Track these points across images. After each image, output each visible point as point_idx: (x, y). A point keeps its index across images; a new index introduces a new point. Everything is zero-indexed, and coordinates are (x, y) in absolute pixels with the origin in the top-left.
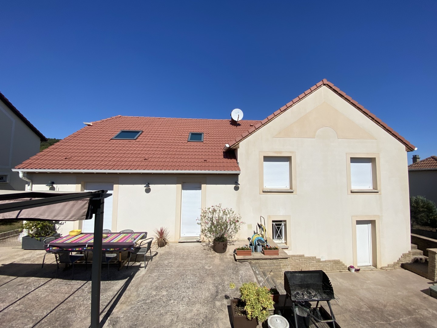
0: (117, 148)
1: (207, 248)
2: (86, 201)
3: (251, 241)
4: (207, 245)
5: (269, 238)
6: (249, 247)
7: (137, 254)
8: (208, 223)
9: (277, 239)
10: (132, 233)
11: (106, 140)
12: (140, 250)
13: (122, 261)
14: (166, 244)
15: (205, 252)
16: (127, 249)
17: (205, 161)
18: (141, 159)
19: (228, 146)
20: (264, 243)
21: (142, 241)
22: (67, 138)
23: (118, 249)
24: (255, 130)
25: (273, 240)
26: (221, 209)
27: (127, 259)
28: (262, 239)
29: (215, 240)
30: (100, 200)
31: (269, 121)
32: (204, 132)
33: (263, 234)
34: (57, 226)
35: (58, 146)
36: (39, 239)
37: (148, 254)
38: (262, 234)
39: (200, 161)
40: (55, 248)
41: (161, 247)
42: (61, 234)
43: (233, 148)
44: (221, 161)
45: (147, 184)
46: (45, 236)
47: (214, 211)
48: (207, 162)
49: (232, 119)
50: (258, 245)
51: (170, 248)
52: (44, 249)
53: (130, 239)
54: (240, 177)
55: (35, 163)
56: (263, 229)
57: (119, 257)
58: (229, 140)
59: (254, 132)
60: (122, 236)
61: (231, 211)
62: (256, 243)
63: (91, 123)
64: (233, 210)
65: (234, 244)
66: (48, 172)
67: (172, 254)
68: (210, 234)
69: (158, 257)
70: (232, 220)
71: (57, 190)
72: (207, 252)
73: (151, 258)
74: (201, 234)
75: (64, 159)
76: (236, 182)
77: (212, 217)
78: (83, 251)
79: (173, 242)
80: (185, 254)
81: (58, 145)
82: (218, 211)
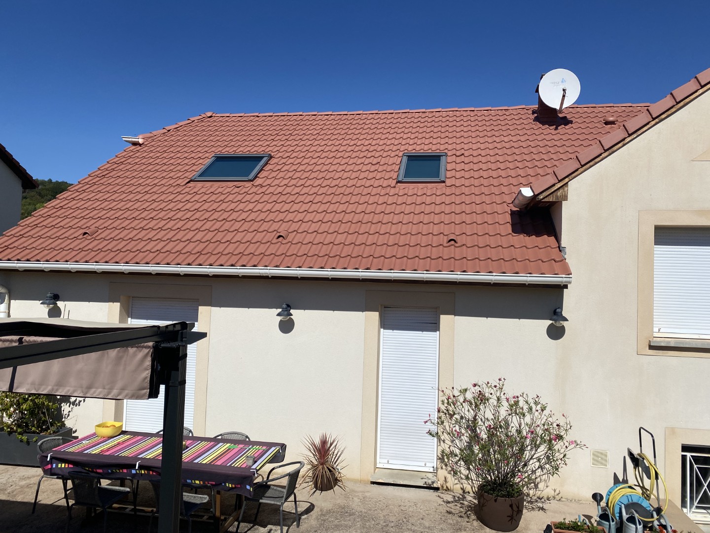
0: (206, 206)
1: (456, 508)
2: (146, 351)
3: (603, 504)
4: (456, 501)
5: (669, 500)
6: (595, 525)
7: (261, 503)
8: (459, 435)
9: (697, 507)
10: (246, 442)
11: (178, 182)
12: (269, 493)
13: (222, 518)
14: (336, 484)
15: (450, 521)
16: (235, 487)
17: (453, 242)
18: (269, 237)
19: (527, 192)
20: (652, 517)
21: (273, 469)
22: (86, 181)
23: (214, 483)
24: (624, 139)
25: (685, 510)
26: (503, 397)
27: (234, 514)
28: (645, 504)
29: (481, 487)
30: (178, 348)
31: (679, 104)
32: (446, 151)
33: (647, 486)
34: (65, 408)
35: (67, 202)
36: (25, 438)
37: (288, 506)
38: (643, 488)
39: (435, 241)
40: (63, 465)
41: (322, 491)
42: (74, 430)
43: (546, 200)
44: (504, 242)
45: (284, 306)
46: (38, 433)
47: (482, 399)
48: (457, 245)
49: (541, 103)
50: (629, 520)
51: (346, 497)
52: (39, 465)
53: (243, 458)
54: (568, 296)
55: (16, 244)
56: (647, 471)
57: (215, 504)
58: (531, 172)
59: (620, 145)
60: (222, 448)
61: (536, 403)
62: (621, 513)
63: (141, 137)
64: (543, 401)
65: (545, 506)
66: (45, 268)
67: (353, 514)
68: (469, 469)
69: (314, 516)
70: (540, 431)
71: (66, 317)
72: (457, 522)
73: (296, 518)
74: (439, 466)
75: (81, 237)
76: (555, 313)
77: (475, 419)
78: (129, 479)
79: (355, 481)
80: (392, 519)
81: (66, 199)
82: (493, 401)
